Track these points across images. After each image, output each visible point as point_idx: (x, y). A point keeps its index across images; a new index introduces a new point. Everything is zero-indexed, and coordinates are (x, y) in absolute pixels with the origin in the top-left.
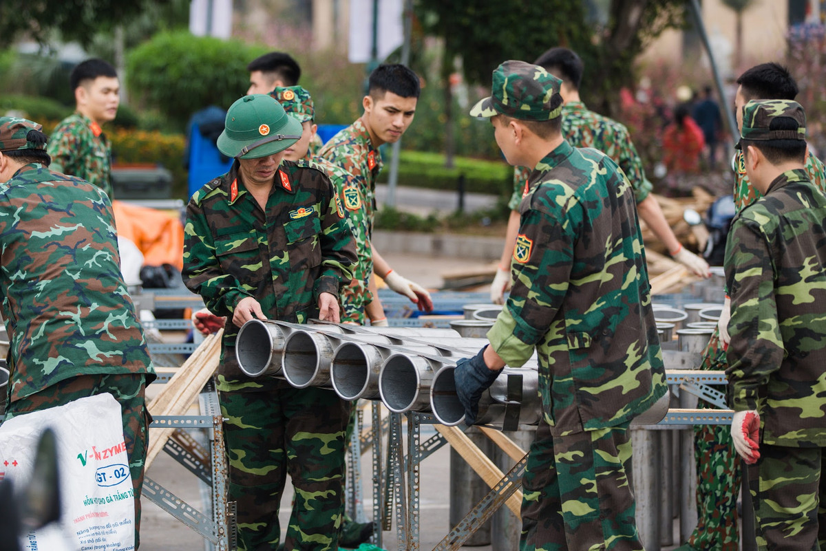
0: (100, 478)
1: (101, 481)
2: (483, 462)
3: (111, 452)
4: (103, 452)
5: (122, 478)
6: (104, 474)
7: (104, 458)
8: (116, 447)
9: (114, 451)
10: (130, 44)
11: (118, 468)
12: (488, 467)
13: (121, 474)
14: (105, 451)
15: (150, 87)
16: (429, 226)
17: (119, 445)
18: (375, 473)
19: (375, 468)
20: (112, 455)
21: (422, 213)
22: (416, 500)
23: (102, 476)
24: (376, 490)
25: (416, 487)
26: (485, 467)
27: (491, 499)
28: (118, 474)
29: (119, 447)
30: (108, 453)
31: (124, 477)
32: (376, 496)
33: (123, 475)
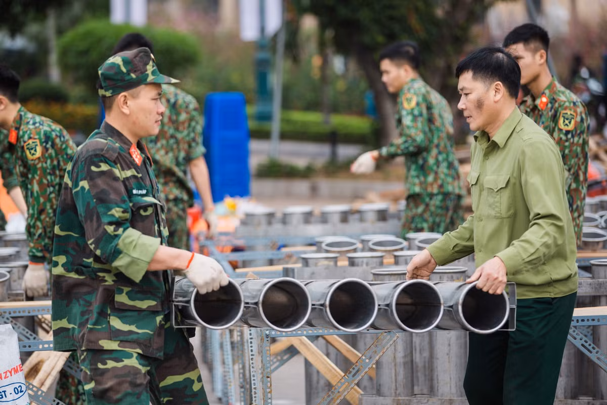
0: (2, 395)
1: (2, 397)
2: (329, 366)
3: (11, 372)
4: (4, 373)
5: (20, 394)
6: (4, 392)
7: (5, 378)
8: (14, 368)
9: (13, 372)
10: (60, 32)
11: (17, 385)
12: (333, 371)
13: (19, 390)
14: (6, 372)
15: (77, 67)
16: (307, 173)
17: (17, 366)
18: (241, 380)
19: (241, 376)
20: (11, 375)
21: (301, 163)
22: (269, 401)
23: (3, 394)
24: (242, 394)
25: (268, 390)
26: (330, 371)
27: (331, 398)
28: (17, 391)
29: (17, 369)
30: (8, 374)
31: (22, 393)
32: (242, 399)
33: (21, 391)
